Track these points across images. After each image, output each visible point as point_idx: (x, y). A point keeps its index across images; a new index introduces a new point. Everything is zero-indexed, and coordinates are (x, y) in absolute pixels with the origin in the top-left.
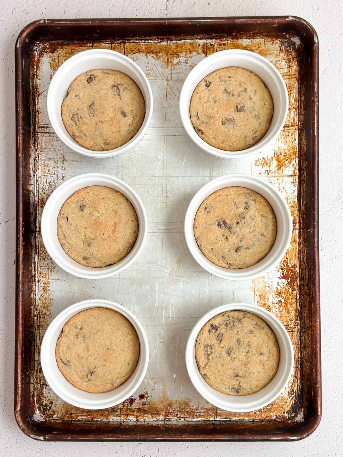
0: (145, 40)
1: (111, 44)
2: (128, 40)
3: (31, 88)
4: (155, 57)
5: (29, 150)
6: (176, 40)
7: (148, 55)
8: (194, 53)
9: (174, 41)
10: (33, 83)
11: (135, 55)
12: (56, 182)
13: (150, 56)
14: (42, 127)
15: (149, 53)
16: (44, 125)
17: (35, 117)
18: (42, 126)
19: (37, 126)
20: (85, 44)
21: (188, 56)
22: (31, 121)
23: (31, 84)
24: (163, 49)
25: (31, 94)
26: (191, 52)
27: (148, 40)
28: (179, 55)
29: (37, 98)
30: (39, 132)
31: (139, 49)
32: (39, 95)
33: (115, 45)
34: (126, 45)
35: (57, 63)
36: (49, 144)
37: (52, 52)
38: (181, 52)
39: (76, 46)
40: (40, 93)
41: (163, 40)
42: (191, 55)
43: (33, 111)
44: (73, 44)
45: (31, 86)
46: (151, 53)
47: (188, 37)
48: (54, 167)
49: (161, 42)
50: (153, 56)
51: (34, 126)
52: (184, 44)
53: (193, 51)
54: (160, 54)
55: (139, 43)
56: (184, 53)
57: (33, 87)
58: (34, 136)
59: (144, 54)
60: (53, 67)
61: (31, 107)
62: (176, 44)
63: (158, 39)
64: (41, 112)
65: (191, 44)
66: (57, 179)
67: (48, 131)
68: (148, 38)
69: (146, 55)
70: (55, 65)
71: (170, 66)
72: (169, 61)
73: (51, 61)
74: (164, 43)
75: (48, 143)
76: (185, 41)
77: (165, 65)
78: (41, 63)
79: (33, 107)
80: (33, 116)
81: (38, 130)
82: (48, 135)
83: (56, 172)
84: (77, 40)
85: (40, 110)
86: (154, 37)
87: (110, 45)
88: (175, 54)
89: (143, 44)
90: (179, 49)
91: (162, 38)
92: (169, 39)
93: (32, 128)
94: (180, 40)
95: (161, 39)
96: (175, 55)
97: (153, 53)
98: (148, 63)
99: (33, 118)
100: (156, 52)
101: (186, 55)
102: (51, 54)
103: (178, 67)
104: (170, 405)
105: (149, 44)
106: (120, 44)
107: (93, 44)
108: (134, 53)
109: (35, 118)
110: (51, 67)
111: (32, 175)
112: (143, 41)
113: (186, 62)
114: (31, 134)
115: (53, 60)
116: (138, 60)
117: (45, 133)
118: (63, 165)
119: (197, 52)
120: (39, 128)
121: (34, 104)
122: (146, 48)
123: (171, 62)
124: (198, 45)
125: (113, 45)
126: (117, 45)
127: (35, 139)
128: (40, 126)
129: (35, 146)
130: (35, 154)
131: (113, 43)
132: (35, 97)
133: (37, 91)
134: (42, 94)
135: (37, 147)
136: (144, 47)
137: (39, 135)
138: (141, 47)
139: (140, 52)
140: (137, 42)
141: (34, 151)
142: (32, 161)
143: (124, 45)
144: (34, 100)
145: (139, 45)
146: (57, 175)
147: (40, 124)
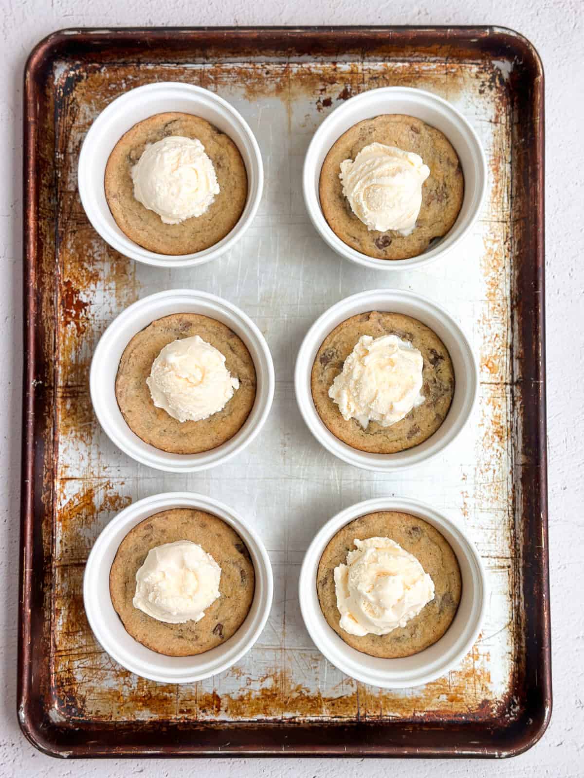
0: (322, 721)
1: (381, 716)
2: (351, 722)
3: (523, 636)
4: (304, 691)
5: (525, 527)
6: (267, 721)
7: (316, 695)
8: (235, 696)
9: (271, 718)
10: (520, 647)
11: (340, 695)
12: (478, 470)
13: (313, 693)
14: (504, 567)
15: (315, 698)
16: (500, 570)
17: (514, 585)
18: (502, 570)
19: (512, 570)
20: (429, 716)
21: (246, 692)
22: (522, 577)
23: (523, 645)
24: (291, 704)
25: (523, 626)
26: (241, 699)
27: (316, 722)
28: (263, 694)
29: (512, 619)
30: (508, 558)
31: (333, 705)
32: (510, 624)
33: (375, 712)
34: (354, 714)
35: (477, 682)
36: (491, 537)
37: (486, 702)
38: (258, 699)
39: (445, 711)
40: (507, 628)
41: (290, 721)
42: (241, 693)
43: (519, 596)
44: (448, 716)
45: (524, 640)
46: (311, 698)
47: (245, 725)
48: (482, 497)
49: (294, 718)
50: (308, 691)
51: (516, 569)
52: (252, 713)
53: (236, 701)
54: (295, 695)
55: (333, 716)
56: (253, 697)
57: (520, 639)
58: (516, 551)
59: (323, 696)
60: (486, 676)
61: (522, 604)
62: (266, 714)
63: (299, 723)
64: (506, 594)
65: (242, 714)
66: (475, 476)
67: (493, 560)
68: (316, 725)
69: (320, 694)
70: (482, 678)
71: (279, 674)
72: (279, 683)
73: (488, 685)
74: (288, 715)
75: (491, 540)
76: (251, 720)
77: (287, 676)
78: (505, 681)
79: (519, 603)
80: (519, 587)
81: (510, 562)
82: (493, 554)
83: (478, 488)
84: (442, 722)
85: (508, 598)
86: (306, 726)
87: (384, 713)
88: (269, 696)
89: (326, 715)
90: (262, 703)
91: (292, 725)
92: (280, 722)
93: (521, 564)
94: (259, 721)
95: (294, 723)
96: (269, 693)
97: (308, 697)
98: (316, 679)
99: (519, 583)
100: (302, 699)
101: (250, 694)
102: (489, 698)
103: (264, 673)
104: (279, 89)
105: (314, 715)
106: (365, 716)
107: (414, 714)
108: (340, 698)
110: (489, 674)
111: (519, 482)
112: (325, 719)
113: (249, 681)
114: (522, 555)
115: (484, 688)
116: (334, 686)
117: (498, 557)
118: (466, 500)
119: (230, 699)
120: (509, 567)
121: (517, 608)
122: (321, 707)
123: (276, 681)
124: (229, 712)
125: (378, 713)
126: (372, 714)
127: (515, 546)
128: (507, 569)
129: (515, 533)
130: (514, 519)
131: (378, 716)
132: (517, 620)
133: (513, 633)
134: (503, 626)
135: (512, 531)
136: (324, 709)
137: (508, 553)
138: (328, 708)
139: (330, 700)
140: (335, 717)
141: (517, 525)
142: (520, 506)
143: (358, 714)
144: (518, 615)
145: (332, 713)
146: (476, 483)
147: (507, 573)
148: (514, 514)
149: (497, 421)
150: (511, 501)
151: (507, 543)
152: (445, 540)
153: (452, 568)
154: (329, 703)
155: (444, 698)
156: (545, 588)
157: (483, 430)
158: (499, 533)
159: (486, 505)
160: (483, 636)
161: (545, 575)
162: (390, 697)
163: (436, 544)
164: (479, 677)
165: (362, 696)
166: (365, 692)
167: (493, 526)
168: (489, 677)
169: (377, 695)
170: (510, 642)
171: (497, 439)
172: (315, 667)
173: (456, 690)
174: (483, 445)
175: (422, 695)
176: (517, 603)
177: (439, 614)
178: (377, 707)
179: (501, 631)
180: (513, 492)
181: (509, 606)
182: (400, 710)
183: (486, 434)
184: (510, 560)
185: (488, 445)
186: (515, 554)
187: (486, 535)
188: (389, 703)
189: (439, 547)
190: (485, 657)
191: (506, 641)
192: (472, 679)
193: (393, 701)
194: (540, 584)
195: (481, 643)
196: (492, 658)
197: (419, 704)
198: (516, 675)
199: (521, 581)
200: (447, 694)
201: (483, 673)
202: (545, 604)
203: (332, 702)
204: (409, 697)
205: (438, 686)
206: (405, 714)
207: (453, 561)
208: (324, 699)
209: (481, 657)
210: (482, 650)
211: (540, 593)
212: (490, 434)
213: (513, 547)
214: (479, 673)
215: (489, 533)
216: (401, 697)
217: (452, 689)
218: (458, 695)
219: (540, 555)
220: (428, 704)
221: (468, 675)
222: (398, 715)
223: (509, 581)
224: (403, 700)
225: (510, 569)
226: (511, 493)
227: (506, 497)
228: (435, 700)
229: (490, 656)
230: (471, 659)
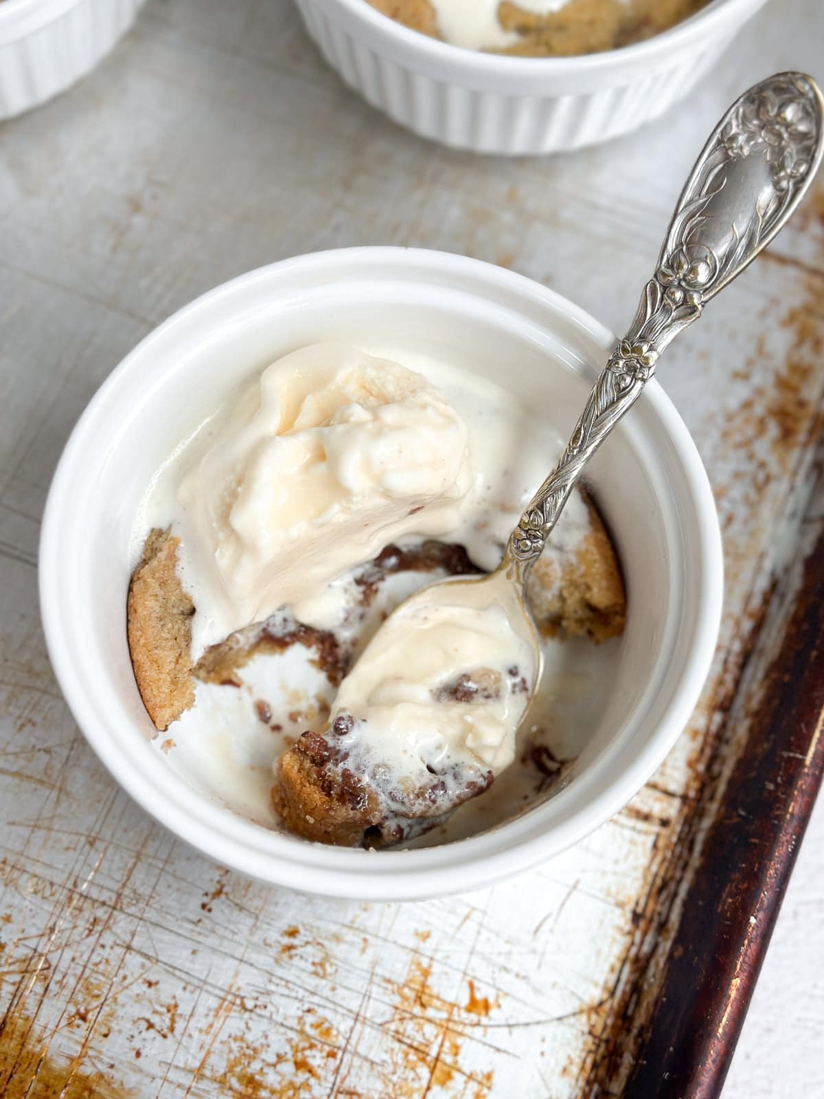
3: (627, 1060)
14: (646, 818)
16: (632, 823)
17: (662, 888)
18: (641, 825)
19: (673, 836)
22: (696, 860)
29: (612, 993)
30: (671, 795)
32: (597, 1008)
40: (584, 1018)
43: (662, 927)
45: (624, 1071)
51: (686, 840)
57: (613, 1069)
58: (706, 781)
61: (664, 952)
64: (621, 905)
79: (655, 947)
80: (675, 895)
81: (672, 809)
85: (622, 919)
93: (706, 826)
99: (679, 882)
109: (665, 885)
111: (798, 570)
114: (722, 788)
120: (665, 823)
121: (640, 965)
127: (709, 767)
128: (655, 828)
129: (724, 726)
130: (737, 682)
132: (625, 1004)
133: (598, 1042)
134: (574, 1005)
135: (718, 718)
137: (678, 778)
141: (740, 701)
142: (773, 640)
144: (636, 988)
147: (650, 841)
148: (742, 666)
149: (795, 380)
150: (747, 625)
151: (687, 747)
156: (766, 896)
157: (742, 392)
160: (493, 1012)
161: (780, 852)
166: (24, 1036)
169: (60, 1064)
170: (575, 1070)
171: (773, 430)
174: (725, 435)
176: (646, 948)
179: (560, 1019)
180: (766, 601)
181: (618, 949)
183: (747, 405)
184: (677, 803)
185: (738, 438)
186: (701, 791)
190: (473, 1087)
191: (564, 1062)
194: (754, 878)
195: (478, 1032)
199: (689, 876)
202: (747, 949)
209: (459, 1079)
210: (473, 1057)
211: (744, 908)
212: (759, 410)
213: (701, 767)
219: (790, 783)
223: (648, 868)
225: (665, 832)
226: (756, 602)
229: (489, 1088)
230: (424, 1072)
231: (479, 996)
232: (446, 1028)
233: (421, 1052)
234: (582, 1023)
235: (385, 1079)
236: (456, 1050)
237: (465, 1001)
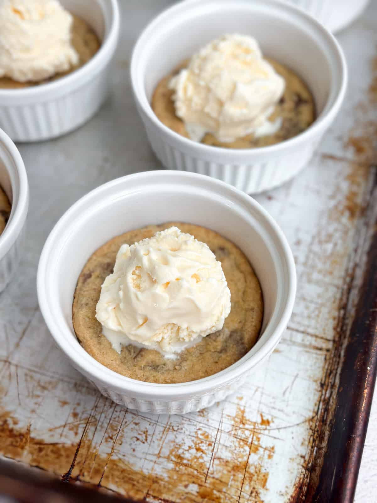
1: (99, 485)
2: (55, 479)
4: (10, 421)
7: (24, 431)
10: (319, 451)
11: (55, 440)
12: (317, 239)
13: (21, 427)
14: (321, 349)
15: (21, 435)
16: (315, 351)
17: (329, 373)
18: (319, 352)
22: (342, 359)
23: (324, 446)
29: (317, 413)
30: (329, 340)
31: (40, 450)
32: (312, 419)
33: (91, 478)
34: (63, 472)
35: (247, 482)
36: (313, 312)
40: (307, 423)
43: (332, 387)
46: (15, 432)
48: (313, 267)
50: (15, 423)
51: (337, 355)
55: (34, 464)
57: (321, 438)
58: (341, 334)
59: (32, 435)
60: (261, 477)
61: (335, 395)
64: (315, 381)
66: (311, 244)
67: (309, 338)
69: (29, 431)
70: (255, 478)
73: (261, 490)
75: (313, 315)
78: (287, 493)
80: (336, 373)
81: (330, 345)
82: (310, 331)
85: (316, 386)
87: (103, 484)
97: (11, 431)
98: (33, 411)
99: (337, 369)
105: (9, 455)
106: (77, 479)
107: (145, 498)
108: (54, 444)
109: (331, 372)
110: (266, 476)
112: (21, 465)
116: (52, 427)
117: (316, 336)
120: (328, 350)
121: (326, 402)
122: (23, 448)
125: (96, 481)
126: (88, 479)
127: (342, 329)
128: (324, 352)
129: (345, 314)
130: (348, 298)
131: (94, 485)
132: (322, 416)
133: (314, 431)
134: (302, 419)
135: (342, 312)
136: (25, 452)
137: (330, 334)
138: (32, 453)
139: (40, 443)
140: (37, 467)
143: (69, 473)
144: (326, 410)
145: (34, 460)
146: (310, 251)
147: (323, 357)
149: (353, 197)
150: (348, 279)
151: (331, 324)
152: (254, 273)
153: (254, 304)
154: (37, 447)
155: (194, 489)
156: (372, 359)
158: (325, 310)
159: (315, 276)
160: (271, 424)
161: (375, 343)
162: (121, 465)
163: (241, 272)
164: (251, 476)
165: (83, 451)
166: (89, 447)
167: (320, 301)
168: (266, 481)
169: (103, 456)
170: (307, 443)
171: (347, 214)
172: (38, 396)
173: (213, 484)
174: (330, 217)
175: (165, 475)
176: (328, 395)
177: (221, 352)
178: (97, 471)
179: (298, 425)
181: (317, 397)
182: (128, 486)
183: (336, 207)
184: (331, 343)
185: (334, 217)
186: (340, 337)
187: (307, 308)
188: (117, 473)
189: (245, 278)
190: (267, 452)
191: (302, 440)
192: (240, 476)
193: (123, 471)
195: (266, 432)
196: (276, 457)
197: (155, 486)
198: (305, 489)
199: (341, 365)
200: (200, 486)
201: (258, 472)
203: (40, 445)
204: (146, 472)
205: (190, 470)
206: (132, 493)
207: (258, 297)
208: (32, 439)
209: (261, 450)
210: (266, 441)
211: (364, 365)
212: (341, 207)
213: (339, 330)
214: (252, 470)
215: (312, 306)
216: (136, 469)
217: (209, 480)
218: (215, 492)
220: (169, 490)
221: (236, 468)
222: (122, 492)
223: (324, 367)
224: (136, 473)
225: (328, 354)
226: (350, 271)
227: (343, 273)
228: (181, 488)
229: (274, 452)
230: (247, 448)
231: (265, 419)
232: (253, 432)
233: (245, 441)
234: (307, 425)
235: (232, 452)
236: (258, 439)
237: (259, 421)
